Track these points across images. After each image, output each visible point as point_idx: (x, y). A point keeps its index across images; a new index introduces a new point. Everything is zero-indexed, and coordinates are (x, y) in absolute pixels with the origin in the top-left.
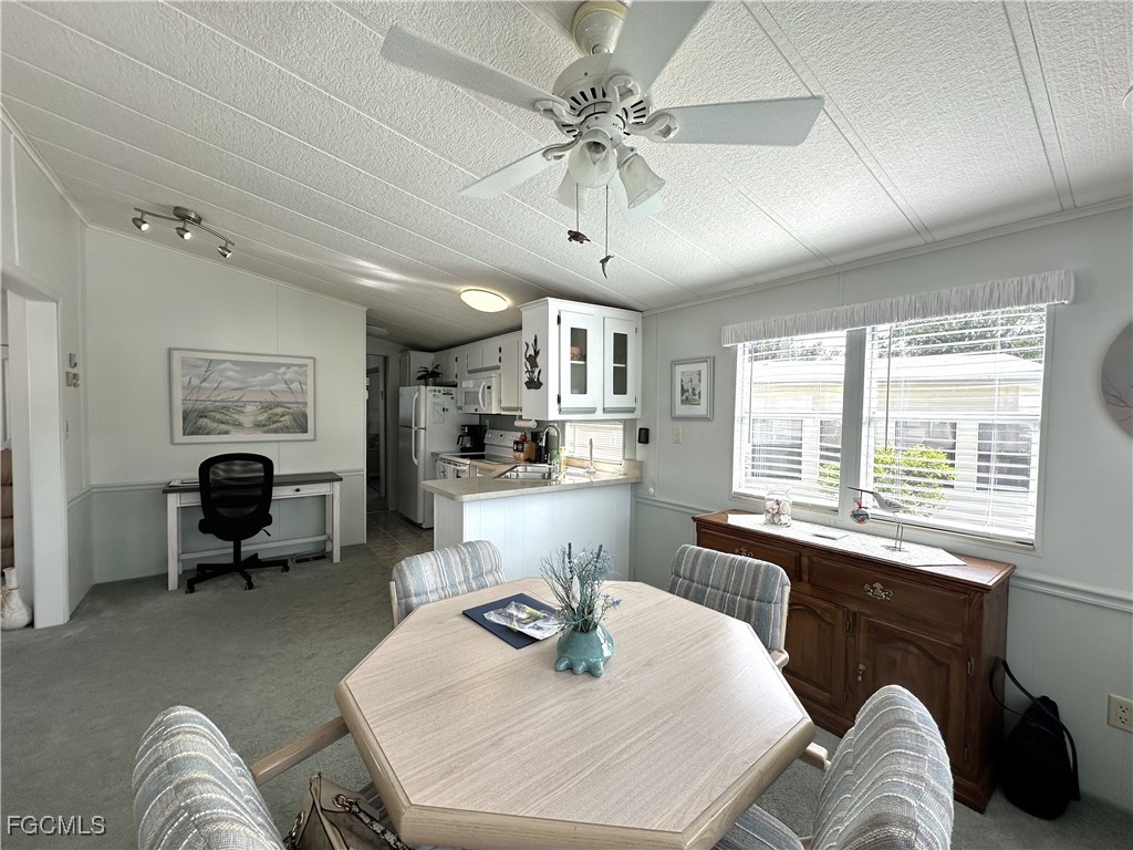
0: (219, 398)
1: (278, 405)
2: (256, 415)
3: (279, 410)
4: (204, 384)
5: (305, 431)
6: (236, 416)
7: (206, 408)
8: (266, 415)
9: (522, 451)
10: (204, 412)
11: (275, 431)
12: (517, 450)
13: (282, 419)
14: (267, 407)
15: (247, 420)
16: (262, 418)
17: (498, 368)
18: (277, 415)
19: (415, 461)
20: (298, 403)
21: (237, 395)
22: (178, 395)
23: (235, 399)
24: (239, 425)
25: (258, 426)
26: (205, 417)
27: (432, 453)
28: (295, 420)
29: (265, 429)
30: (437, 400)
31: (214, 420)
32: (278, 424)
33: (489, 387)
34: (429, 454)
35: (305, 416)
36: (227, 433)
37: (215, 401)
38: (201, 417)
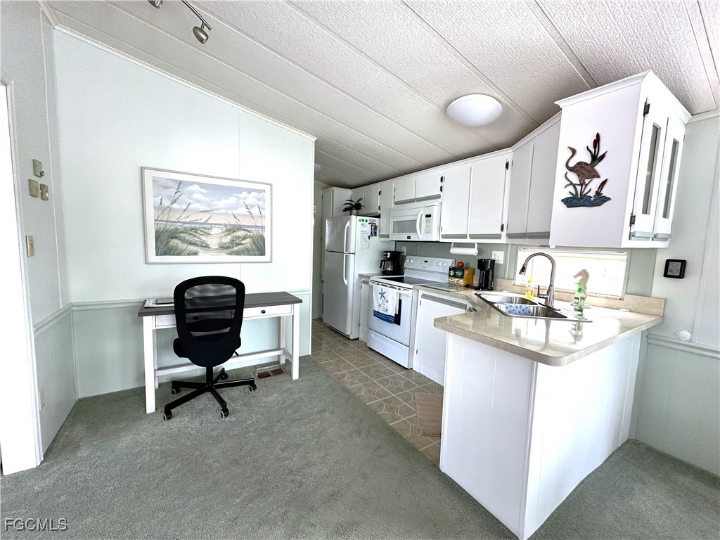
0: (188, 220)
1: (240, 228)
2: (221, 237)
3: (241, 233)
4: (175, 206)
5: (263, 253)
6: (203, 238)
7: (176, 229)
8: (229, 237)
9: (462, 277)
10: (175, 233)
11: (238, 253)
12: (455, 276)
13: (243, 242)
14: (231, 229)
15: (213, 242)
16: (227, 240)
17: (438, 197)
18: (238, 237)
19: (346, 282)
20: (257, 227)
21: (204, 218)
22: (151, 214)
23: (202, 221)
24: (206, 246)
25: (223, 247)
26: (176, 238)
27: (361, 276)
28: (254, 243)
29: (229, 251)
30: (364, 229)
31: (184, 241)
32: (241, 247)
33: (428, 216)
34: (357, 276)
35: (263, 239)
36: (195, 254)
37: (184, 223)
38: (172, 238)
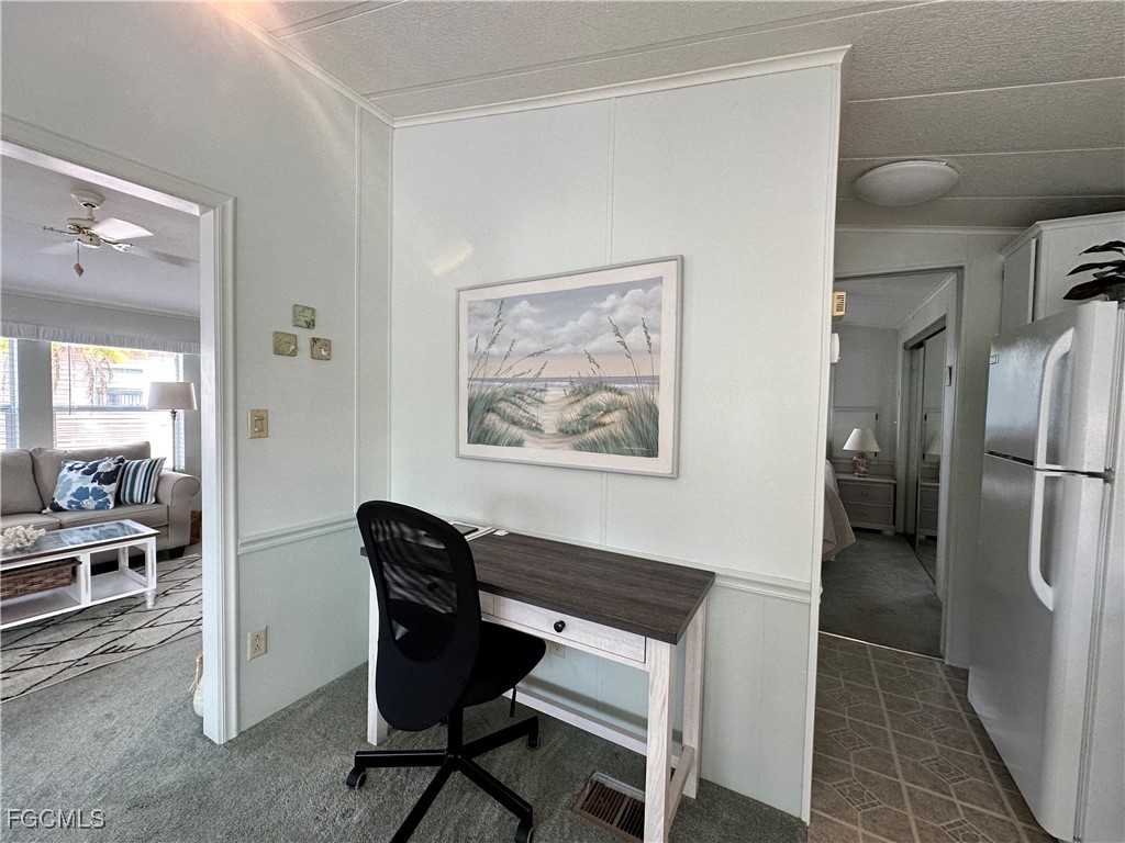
0: (510, 376)
1: (600, 385)
2: (563, 409)
3: (602, 398)
4: (494, 349)
5: (651, 450)
6: (533, 410)
7: (494, 394)
8: (578, 408)
10: (491, 401)
11: (594, 447)
13: (607, 419)
14: (582, 390)
15: (548, 419)
16: (573, 414)
18: (595, 408)
20: (638, 379)
21: (530, 368)
22: (465, 369)
23: (531, 375)
24: (536, 429)
25: (566, 432)
26: (494, 411)
28: (632, 423)
29: (576, 440)
31: (504, 417)
32: (600, 432)
35: (653, 413)
36: (519, 443)
37: (505, 381)
38: (488, 411)
